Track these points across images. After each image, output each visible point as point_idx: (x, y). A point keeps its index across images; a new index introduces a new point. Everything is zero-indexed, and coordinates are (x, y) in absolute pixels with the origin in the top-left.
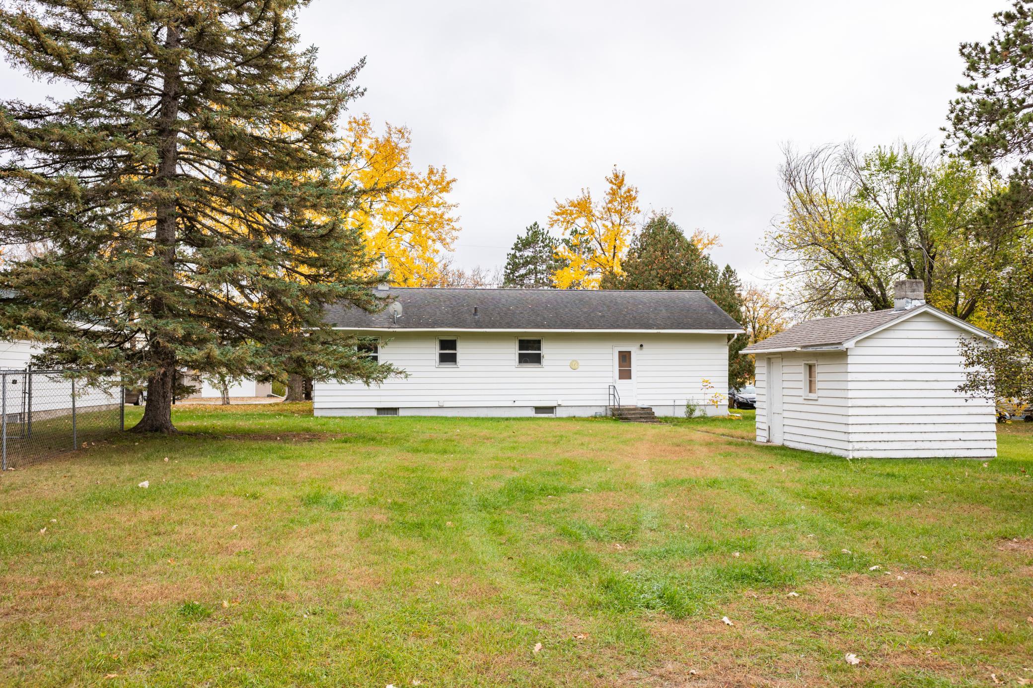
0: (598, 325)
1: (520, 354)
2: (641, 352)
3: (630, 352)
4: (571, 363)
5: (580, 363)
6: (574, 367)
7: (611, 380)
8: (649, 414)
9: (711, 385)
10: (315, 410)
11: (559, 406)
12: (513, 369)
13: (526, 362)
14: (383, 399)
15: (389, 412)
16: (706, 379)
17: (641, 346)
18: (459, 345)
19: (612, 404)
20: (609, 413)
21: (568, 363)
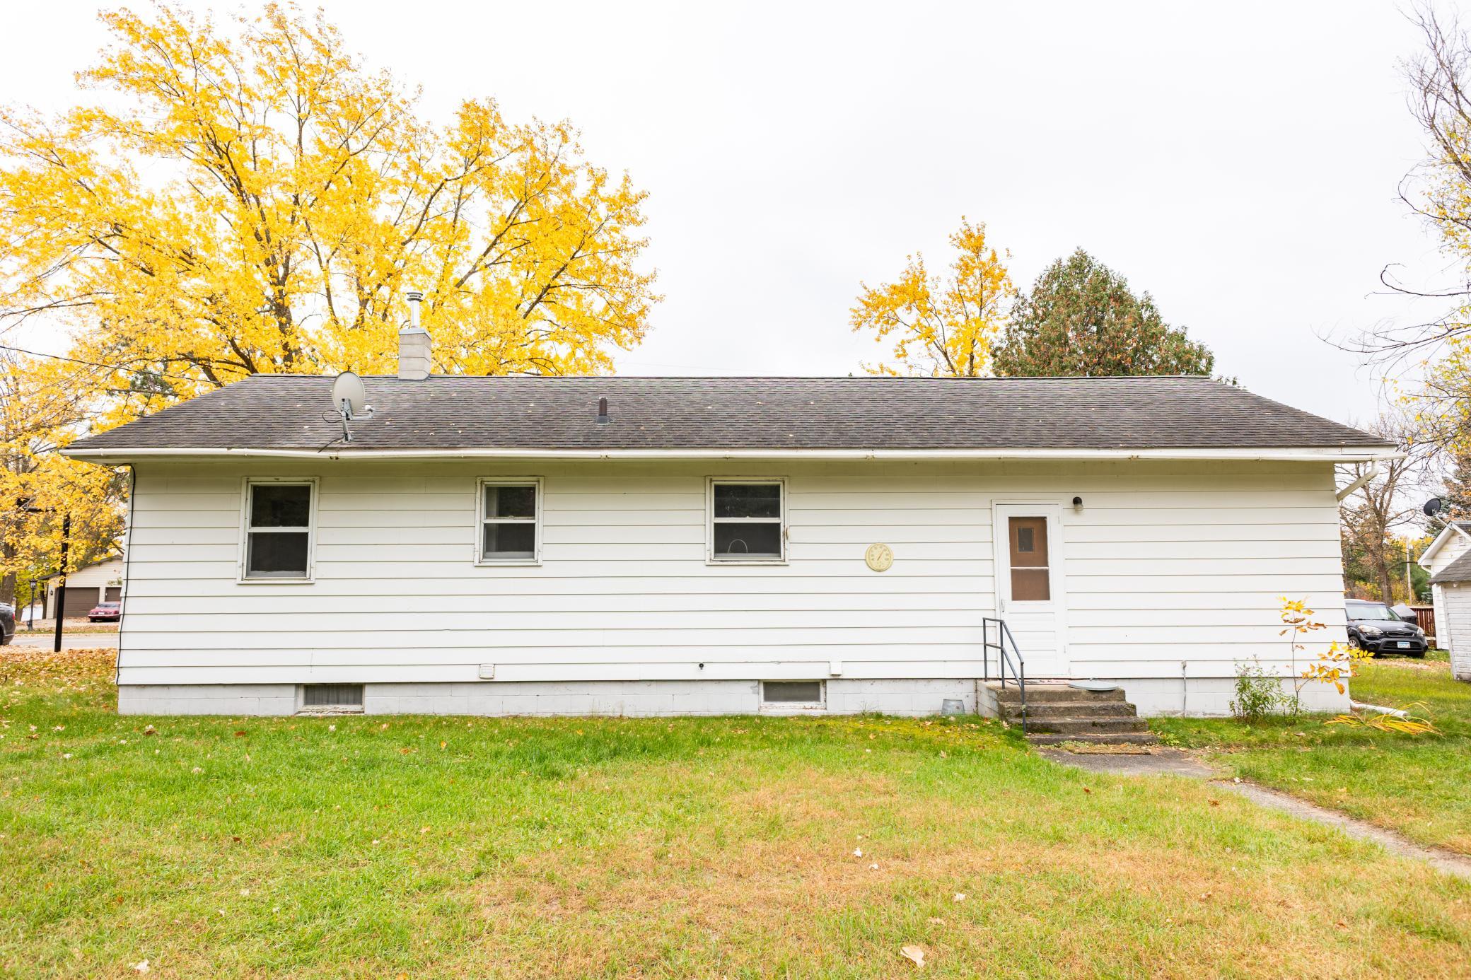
0: (947, 440)
1: (718, 527)
2: (1075, 519)
3: (1043, 520)
4: (869, 552)
5: (897, 551)
6: (878, 564)
7: (987, 602)
8: (1117, 711)
9: (1313, 619)
10: (122, 693)
11: (836, 678)
12: (700, 569)
13: (738, 549)
14: (319, 657)
15: (343, 696)
16: (1295, 598)
17: (1077, 501)
18: (540, 502)
19: (994, 671)
20: (988, 706)
21: (861, 552)
